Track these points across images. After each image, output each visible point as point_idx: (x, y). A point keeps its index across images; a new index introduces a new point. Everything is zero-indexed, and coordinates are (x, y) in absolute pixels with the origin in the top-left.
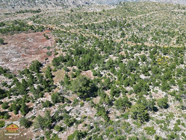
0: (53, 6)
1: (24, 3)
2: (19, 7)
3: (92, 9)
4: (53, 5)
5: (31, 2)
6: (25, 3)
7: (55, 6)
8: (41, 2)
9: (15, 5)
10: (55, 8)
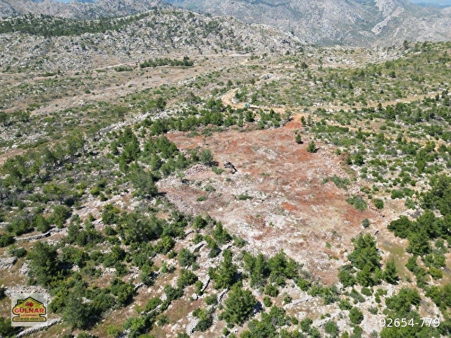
0: (216, 50)
1: (148, 43)
2: (140, 52)
3: (331, 60)
4: (216, 47)
5: (163, 41)
6: (151, 44)
7: (220, 49)
8: (186, 40)
9: (132, 47)
10: (220, 54)
